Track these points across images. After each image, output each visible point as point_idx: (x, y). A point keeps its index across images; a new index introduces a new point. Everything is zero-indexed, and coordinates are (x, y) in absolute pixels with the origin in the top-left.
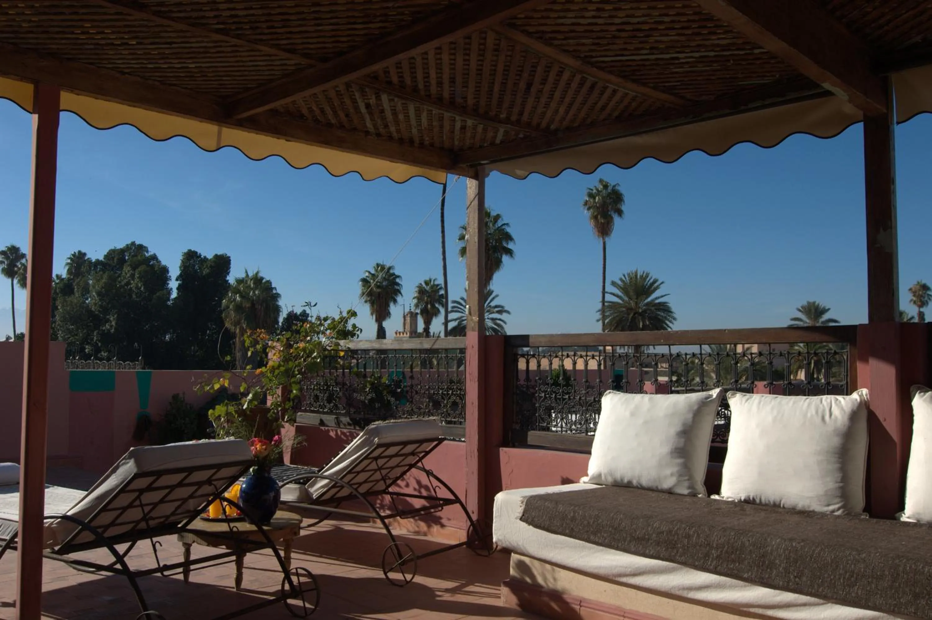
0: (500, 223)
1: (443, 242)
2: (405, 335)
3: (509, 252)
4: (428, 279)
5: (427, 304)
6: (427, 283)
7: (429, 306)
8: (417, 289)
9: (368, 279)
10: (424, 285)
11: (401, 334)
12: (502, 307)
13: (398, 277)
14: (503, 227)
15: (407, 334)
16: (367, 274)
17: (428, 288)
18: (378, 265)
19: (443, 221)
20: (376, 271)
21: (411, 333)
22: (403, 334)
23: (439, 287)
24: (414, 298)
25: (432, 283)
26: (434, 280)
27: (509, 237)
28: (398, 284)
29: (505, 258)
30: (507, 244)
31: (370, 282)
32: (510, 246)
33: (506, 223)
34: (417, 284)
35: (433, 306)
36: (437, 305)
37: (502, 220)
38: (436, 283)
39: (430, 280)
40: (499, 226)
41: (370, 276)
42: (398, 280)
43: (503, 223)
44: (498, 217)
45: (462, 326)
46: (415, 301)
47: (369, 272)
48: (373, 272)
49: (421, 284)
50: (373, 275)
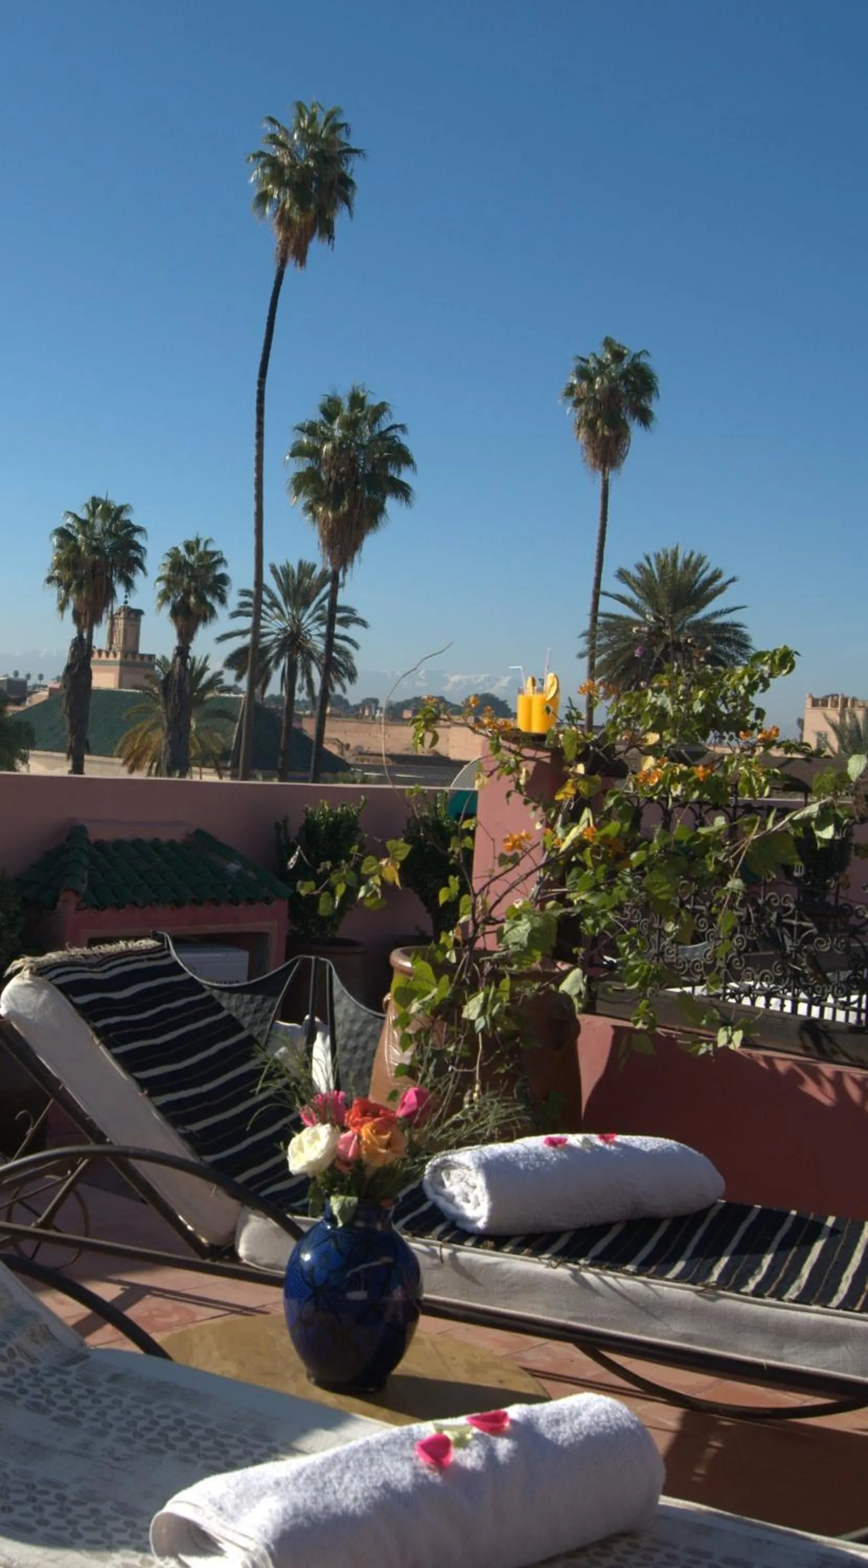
0: (385, 423)
1: (259, 459)
2: (111, 658)
3: (402, 490)
4: (192, 538)
5: (187, 594)
6: (190, 547)
7: (192, 600)
8: (168, 560)
9: (70, 530)
10: (183, 552)
11: (104, 655)
12: (351, 611)
13: (139, 530)
14: (393, 433)
15: (115, 655)
16: (70, 520)
17: (191, 559)
18: (95, 502)
19: (260, 411)
20: (93, 514)
21: (125, 653)
22: (107, 654)
23: (216, 558)
24: (159, 579)
25: (201, 548)
26: (206, 543)
27: (403, 457)
28: (137, 547)
29: (391, 504)
30: (400, 471)
31: (75, 539)
32: (405, 476)
33: (398, 424)
34: (168, 549)
35: (201, 600)
36: (209, 599)
37: (391, 416)
38: (210, 548)
39: (198, 542)
40: (383, 429)
41: (76, 525)
42: (137, 538)
43: (391, 423)
44: (381, 409)
45: (260, 646)
46: (161, 586)
47: (75, 516)
48: (84, 515)
49: (176, 549)
50: (83, 523)
